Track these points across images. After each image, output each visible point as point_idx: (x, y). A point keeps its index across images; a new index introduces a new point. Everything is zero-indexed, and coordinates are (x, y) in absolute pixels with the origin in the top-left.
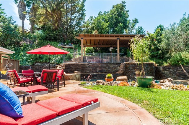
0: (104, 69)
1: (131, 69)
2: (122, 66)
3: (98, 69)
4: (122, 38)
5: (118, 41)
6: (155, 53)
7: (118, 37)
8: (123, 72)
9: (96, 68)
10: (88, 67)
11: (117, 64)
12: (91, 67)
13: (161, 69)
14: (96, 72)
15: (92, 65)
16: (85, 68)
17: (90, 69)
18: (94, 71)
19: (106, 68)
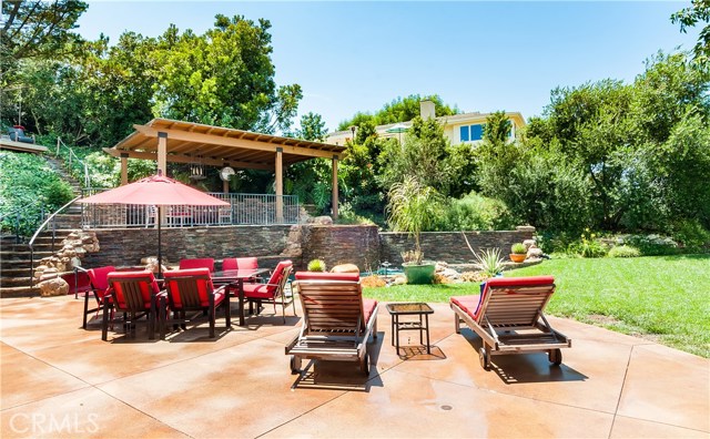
0: (243, 245)
1: (332, 242)
2: (295, 235)
3: (225, 246)
4: (288, 150)
5: (279, 155)
6: (369, 199)
7: (278, 146)
8: (300, 251)
9: (220, 243)
10: (190, 240)
11: (280, 228)
12: (202, 239)
13: (389, 240)
14: (221, 256)
15: (207, 233)
16: (179, 243)
17: (199, 248)
18: (213, 254)
19: (249, 242)
